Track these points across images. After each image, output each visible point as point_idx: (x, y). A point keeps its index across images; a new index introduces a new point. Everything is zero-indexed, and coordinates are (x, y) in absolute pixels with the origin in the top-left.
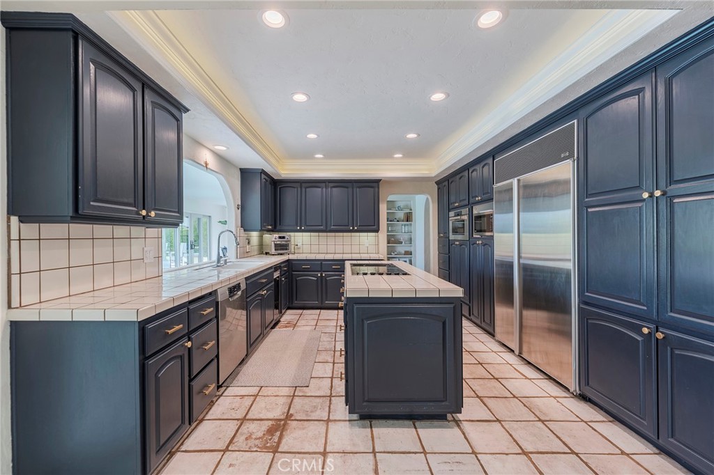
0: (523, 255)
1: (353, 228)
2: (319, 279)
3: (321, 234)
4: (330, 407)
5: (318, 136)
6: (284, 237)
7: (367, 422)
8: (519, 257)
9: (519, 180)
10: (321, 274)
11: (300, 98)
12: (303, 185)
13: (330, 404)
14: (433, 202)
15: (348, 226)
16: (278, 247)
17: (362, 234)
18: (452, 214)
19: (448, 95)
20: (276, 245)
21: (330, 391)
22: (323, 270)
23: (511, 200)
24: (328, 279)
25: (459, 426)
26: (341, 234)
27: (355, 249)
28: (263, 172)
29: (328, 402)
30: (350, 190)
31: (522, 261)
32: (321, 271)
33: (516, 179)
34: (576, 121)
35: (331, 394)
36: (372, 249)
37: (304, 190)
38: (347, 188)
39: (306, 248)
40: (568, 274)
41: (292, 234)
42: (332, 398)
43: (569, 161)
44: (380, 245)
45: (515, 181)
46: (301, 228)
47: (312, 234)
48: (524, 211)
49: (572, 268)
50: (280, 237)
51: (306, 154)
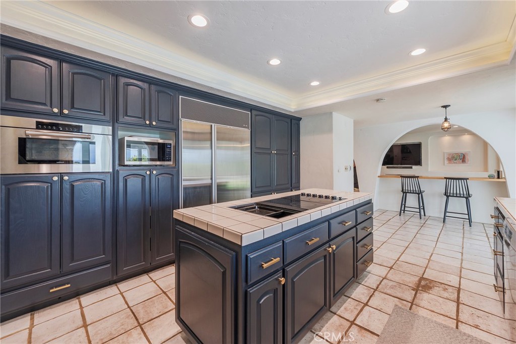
4: (380, 283)
13: (378, 285)
21: (375, 293)
29: (380, 287)
35: (374, 292)
42: (375, 288)
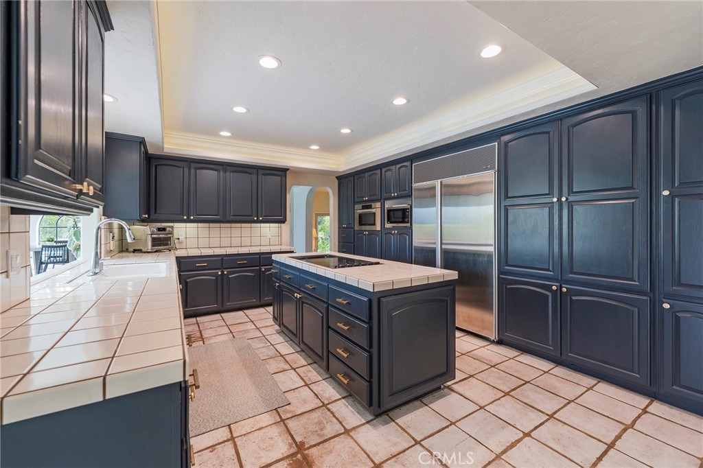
0: (444, 242)
1: (258, 218)
2: (219, 279)
3: (212, 225)
4: (334, 416)
5: (248, 110)
6: (164, 229)
7: (385, 417)
8: (441, 244)
9: (441, 182)
10: (222, 272)
11: (269, 63)
12: (193, 165)
13: (332, 413)
14: (334, 195)
15: (251, 216)
16: (156, 242)
17: (263, 225)
18: (358, 206)
19: (409, 101)
20: (154, 239)
22: (224, 266)
23: (434, 196)
24: (230, 277)
25: (453, 390)
26: (239, 225)
27: (256, 241)
28: (142, 142)
29: (329, 413)
30: (254, 177)
31: (444, 247)
32: (222, 268)
33: (439, 181)
34: (496, 143)
35: (322, 402)
36: (275, 240)
37: (192, 171)
38: (251, 174)
39: (192, 243)
40: (490, 255)
41: (176, 225)
42: (329, 407)
43: (492, 172)
44: (283, 236)
45: (437, 183)
46: (188, 217)
47: (200, 225)
48: (445, 206)
49: (493, 250)
50: (159, 229)
51: (209, 130)
